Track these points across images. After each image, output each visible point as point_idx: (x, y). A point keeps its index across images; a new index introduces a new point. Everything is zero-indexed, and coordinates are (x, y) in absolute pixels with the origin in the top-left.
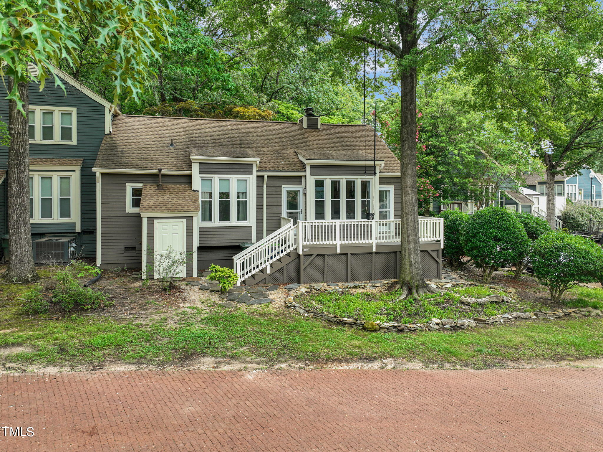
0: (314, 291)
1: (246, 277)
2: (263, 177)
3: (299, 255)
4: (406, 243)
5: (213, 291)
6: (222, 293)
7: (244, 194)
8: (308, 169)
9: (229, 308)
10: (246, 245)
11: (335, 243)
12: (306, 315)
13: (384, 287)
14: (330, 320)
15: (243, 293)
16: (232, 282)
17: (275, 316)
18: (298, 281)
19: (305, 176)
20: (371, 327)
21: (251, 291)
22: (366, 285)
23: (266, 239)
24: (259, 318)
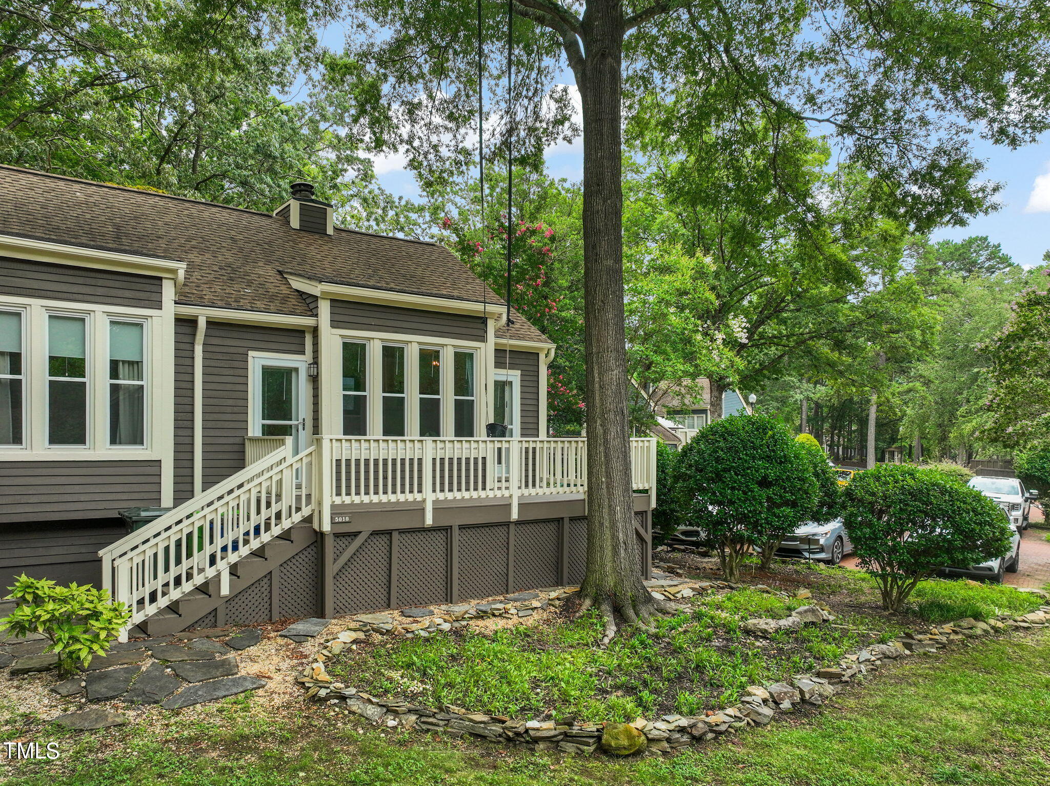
0: (377, 638)
1: (151, 610)
2: (192, 322)
3: (321, 535)
4: (605, 491)
5: (26, 671)
6: (61, 677)
7: (136, 366)
8: (324, 308)
9: (93, 731)
10: (143, 514)
11: (419, 497)
12: (391, 723)
13: (552, 609)
14: (481, 732)
15: (146, 665)
16: (103, 635)
17: (284, 741)
18: (319, 611)
19: (315, 331)
20: (625, 742)
21: (175, 657)
22: (508, 606)
23: (200, 498)
24: (222, 763)
